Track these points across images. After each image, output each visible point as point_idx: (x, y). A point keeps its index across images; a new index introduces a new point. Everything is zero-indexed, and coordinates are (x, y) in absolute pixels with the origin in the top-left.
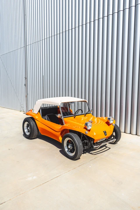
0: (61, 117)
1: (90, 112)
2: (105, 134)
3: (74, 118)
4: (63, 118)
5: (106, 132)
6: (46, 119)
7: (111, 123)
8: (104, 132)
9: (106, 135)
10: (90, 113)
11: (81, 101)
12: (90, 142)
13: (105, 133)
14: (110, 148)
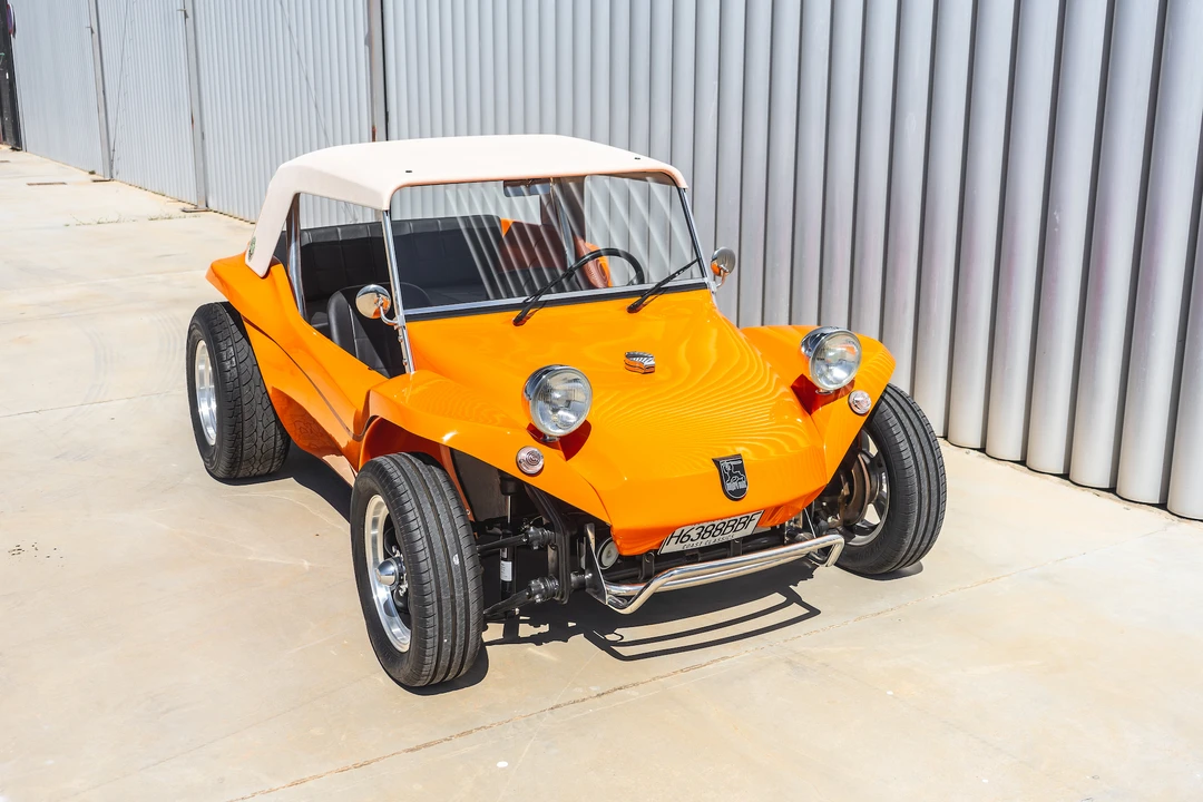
0: (389, 315)
1: (703, 274)
2: (731, 486)
3: (519, 322)
4: (399, 320)
5: (740, 468)
6: (326, 332)
7: (832, 387)
8: (716, 462)
9: (740, 492)
10: (703, 286)
13: (731, 473)
14: (813, 612)
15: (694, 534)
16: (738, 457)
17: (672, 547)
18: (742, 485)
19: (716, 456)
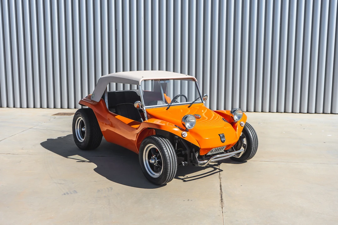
0: (142, 107)
1: (202, 100)
2: (222, 140)
3: (167, 109)
4: (144, 108)
5: (224, 136)
8: (219, 135)
9: (224, 141)
11: (181, 79)
12: (192, 154)
13: (222, 137)
15: (214, 151)
16: (223, 134)
17: (209, 154)
18: (224, 140)
19: (219, 134)
